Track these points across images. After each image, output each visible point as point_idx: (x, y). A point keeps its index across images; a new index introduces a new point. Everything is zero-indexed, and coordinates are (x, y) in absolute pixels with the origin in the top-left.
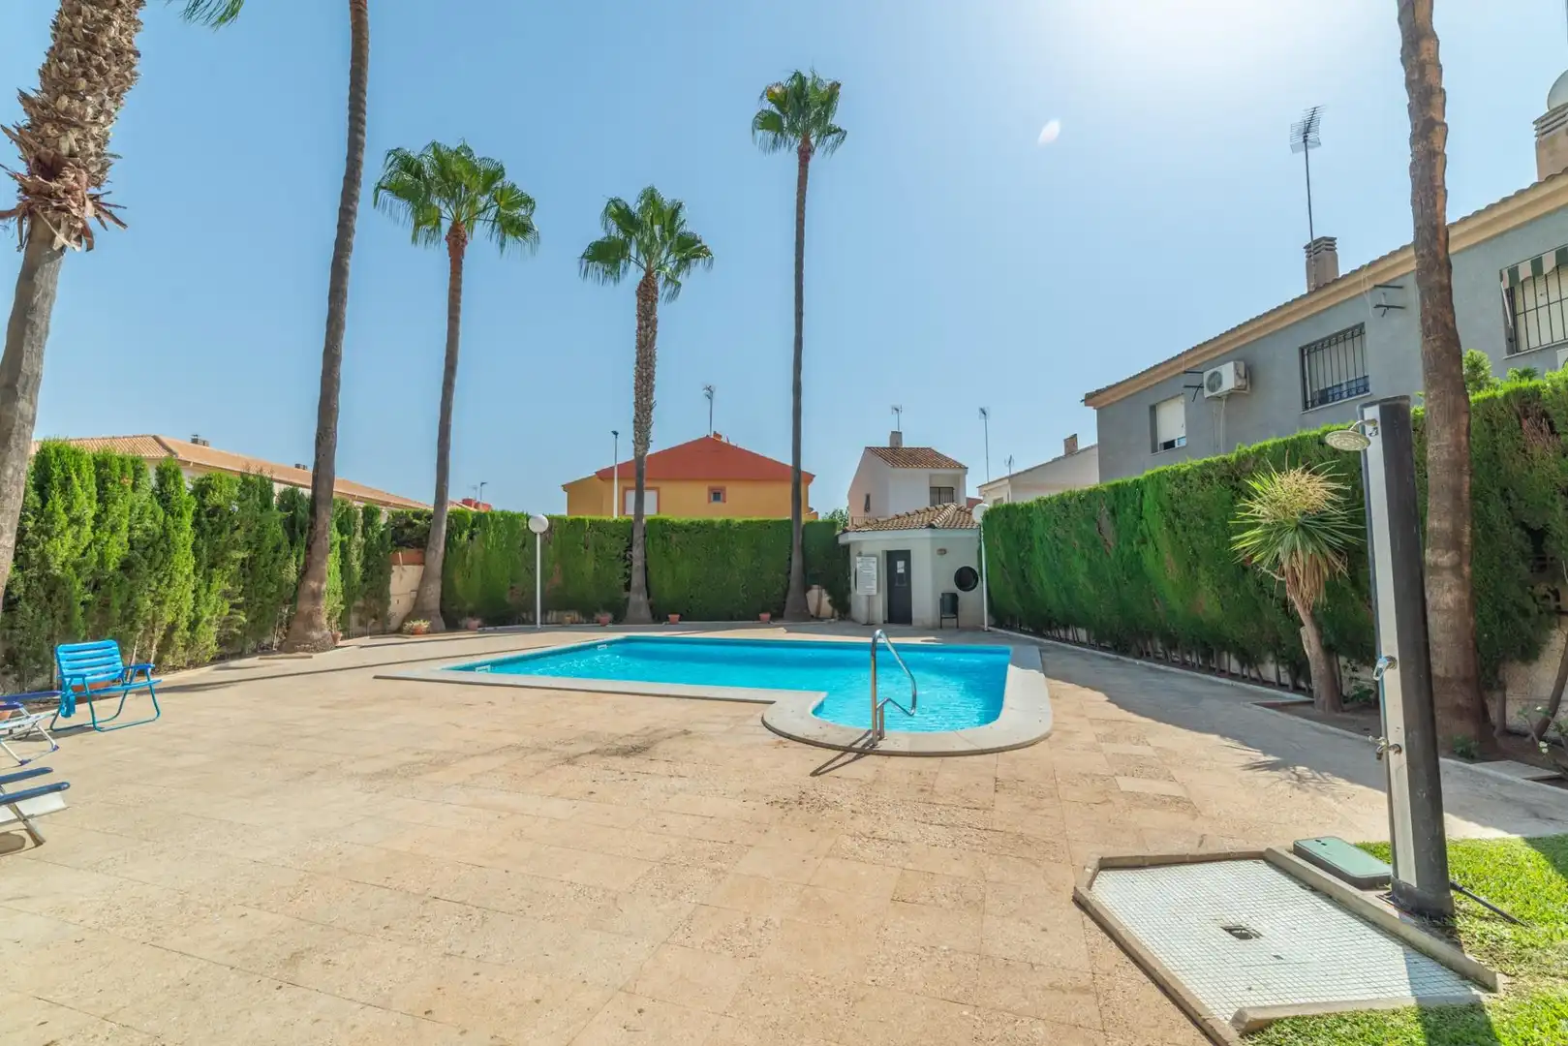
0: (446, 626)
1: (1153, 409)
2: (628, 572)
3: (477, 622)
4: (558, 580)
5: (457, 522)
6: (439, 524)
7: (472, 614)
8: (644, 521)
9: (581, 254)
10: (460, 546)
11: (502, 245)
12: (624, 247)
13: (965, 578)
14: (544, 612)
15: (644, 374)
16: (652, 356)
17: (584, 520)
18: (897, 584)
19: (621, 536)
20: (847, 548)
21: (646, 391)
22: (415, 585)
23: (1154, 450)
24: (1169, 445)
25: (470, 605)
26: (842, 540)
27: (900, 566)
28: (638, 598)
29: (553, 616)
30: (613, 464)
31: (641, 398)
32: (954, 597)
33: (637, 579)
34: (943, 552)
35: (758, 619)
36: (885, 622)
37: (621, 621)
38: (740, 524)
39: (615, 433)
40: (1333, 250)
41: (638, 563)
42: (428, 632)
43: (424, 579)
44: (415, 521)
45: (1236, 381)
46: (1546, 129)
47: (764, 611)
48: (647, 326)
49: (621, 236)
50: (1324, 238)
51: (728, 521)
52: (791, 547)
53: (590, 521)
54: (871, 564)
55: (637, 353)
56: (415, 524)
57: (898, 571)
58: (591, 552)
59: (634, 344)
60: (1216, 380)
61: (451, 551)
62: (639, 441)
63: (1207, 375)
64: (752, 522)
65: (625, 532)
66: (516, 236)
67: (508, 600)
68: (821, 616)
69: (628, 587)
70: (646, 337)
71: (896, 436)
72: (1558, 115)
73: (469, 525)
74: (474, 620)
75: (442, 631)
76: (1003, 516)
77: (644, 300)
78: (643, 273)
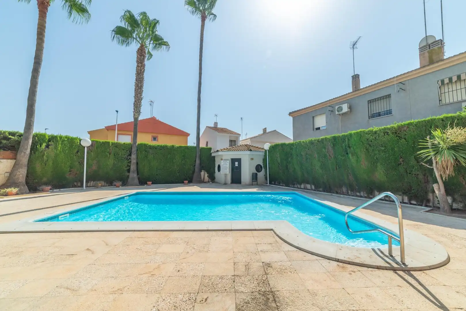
0: (29, 190)
1: (313, 117)
2: (129, 164)
3: (49, 188)
4: (94, 168)
5: (39, 139)
6: (27, 139)
7: (46, 184)
8: (137, 144)
9: (112, 30)
10: (40, 151)
11: (70, 13)
12: (131, 32)
13: (258, 168)
14: (87, 182)
15: (139, 85)
16: (143, 78)
17: (109, 143)
18: (235, 170)
19: (127, 150)
20: (214, 157)
21: (140, 92)
22: (9, 170)
23: (313, 130)
24: (318, 129)
25: (45, 179)
26: (213, 155)
27: (237, 164)
28: (133, 175)
29: (92, 183)
30: (116, 124)
31: (138, 95)
32: (256, 174)
33: (133, 167)
34: (252, 159)
35: (183, 183)
36: (231, 183)
37: (125, 185)
38: (177, 147)
39: (117, 111)
40: (359, 78)
41: (134, 161)
42: (17, 194)
43: (15, 167)
44: (10, 137)
45: (348, 109)
46: (421, 51)
47: (186, 180)
48: (141, 66)
49: (130, 29)
50: (357, 74)
51: (173, 145)
52: (196, 156)
53: (112, 143)
54: (227, 163)
55: (136, 76)
56: (10, 138)
57: (236, 166)
58: (112, 156)
59: (135, 72)
60: (340, 109)
61: (35, 153)
62: (136, 112)
63: (337, 107)
64: (182, 146)
65: (128, 149)
66: (78, 12)
67: (67, 177)
68: (204, 181)
69: (129, 171)
70: (141, 70)
71: (216, 124)
72: (425, 48)
73: (47, 141)
74: (48, 186)
75: (26, 193)
76: (281, 147)
77: (141, 56)
78: (140, 45)
